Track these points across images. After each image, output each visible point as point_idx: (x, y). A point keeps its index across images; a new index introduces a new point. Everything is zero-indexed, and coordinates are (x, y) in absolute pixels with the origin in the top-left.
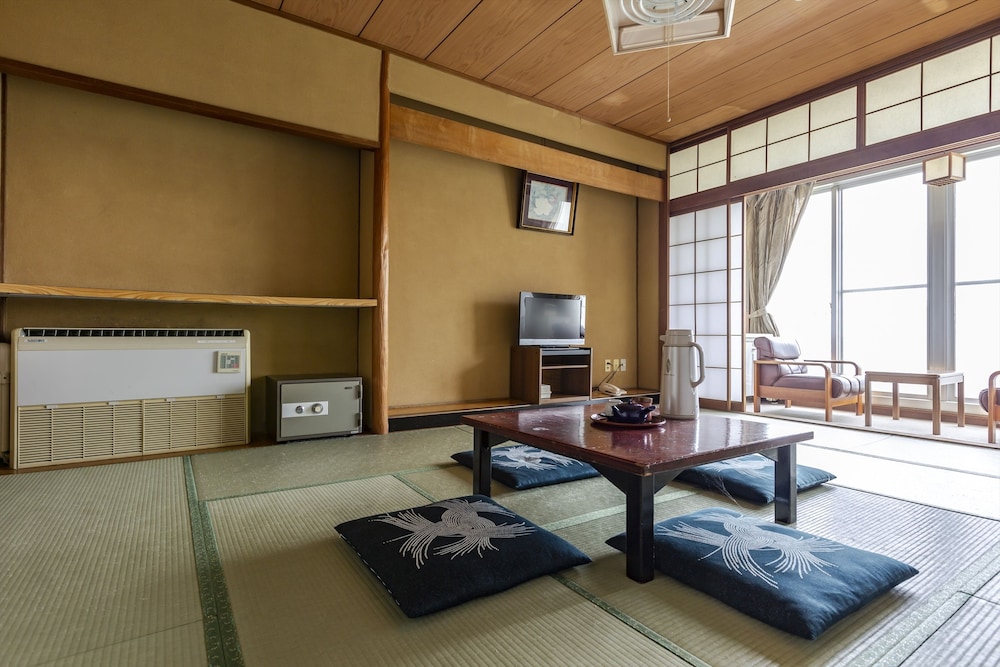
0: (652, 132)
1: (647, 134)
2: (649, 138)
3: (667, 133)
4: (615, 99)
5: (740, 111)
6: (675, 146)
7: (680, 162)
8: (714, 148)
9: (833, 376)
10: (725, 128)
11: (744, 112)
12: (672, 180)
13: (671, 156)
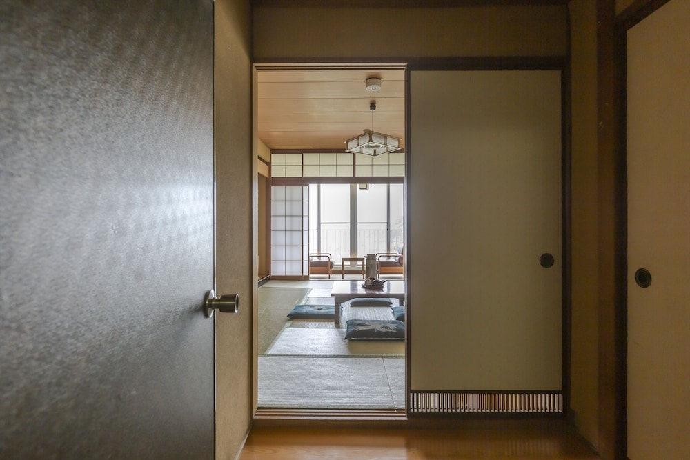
3: (274, 144)
5: (310, 148)
6: (274, 151)
7: (277, 159)
8: (295, 159)
9: (330, 260)
10: (301, 151)
12: (273, 168)
13: (272, 155)
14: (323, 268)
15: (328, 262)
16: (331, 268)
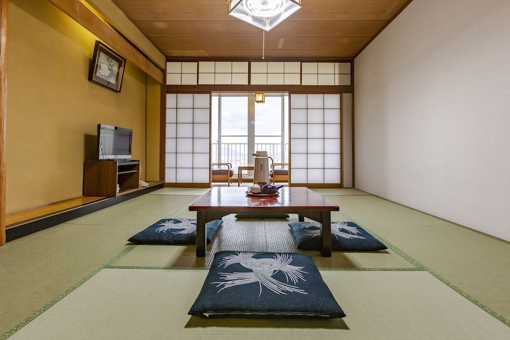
0: (163, 48)
1: (160, 48)
2: (160, 50)
3: (170, 51)
4: (160, 25)
5: (206, 55)
6: (170, 59)
7: (172, 67)
8: (191, 67)
9: (230, 169)
10: (197, 59)
11: (207, 55)
12: (168, 76)
13: (168, 63)
14: (223, 176)
15: (227, 171)
16: (231, 176)
